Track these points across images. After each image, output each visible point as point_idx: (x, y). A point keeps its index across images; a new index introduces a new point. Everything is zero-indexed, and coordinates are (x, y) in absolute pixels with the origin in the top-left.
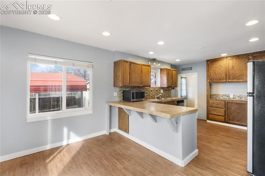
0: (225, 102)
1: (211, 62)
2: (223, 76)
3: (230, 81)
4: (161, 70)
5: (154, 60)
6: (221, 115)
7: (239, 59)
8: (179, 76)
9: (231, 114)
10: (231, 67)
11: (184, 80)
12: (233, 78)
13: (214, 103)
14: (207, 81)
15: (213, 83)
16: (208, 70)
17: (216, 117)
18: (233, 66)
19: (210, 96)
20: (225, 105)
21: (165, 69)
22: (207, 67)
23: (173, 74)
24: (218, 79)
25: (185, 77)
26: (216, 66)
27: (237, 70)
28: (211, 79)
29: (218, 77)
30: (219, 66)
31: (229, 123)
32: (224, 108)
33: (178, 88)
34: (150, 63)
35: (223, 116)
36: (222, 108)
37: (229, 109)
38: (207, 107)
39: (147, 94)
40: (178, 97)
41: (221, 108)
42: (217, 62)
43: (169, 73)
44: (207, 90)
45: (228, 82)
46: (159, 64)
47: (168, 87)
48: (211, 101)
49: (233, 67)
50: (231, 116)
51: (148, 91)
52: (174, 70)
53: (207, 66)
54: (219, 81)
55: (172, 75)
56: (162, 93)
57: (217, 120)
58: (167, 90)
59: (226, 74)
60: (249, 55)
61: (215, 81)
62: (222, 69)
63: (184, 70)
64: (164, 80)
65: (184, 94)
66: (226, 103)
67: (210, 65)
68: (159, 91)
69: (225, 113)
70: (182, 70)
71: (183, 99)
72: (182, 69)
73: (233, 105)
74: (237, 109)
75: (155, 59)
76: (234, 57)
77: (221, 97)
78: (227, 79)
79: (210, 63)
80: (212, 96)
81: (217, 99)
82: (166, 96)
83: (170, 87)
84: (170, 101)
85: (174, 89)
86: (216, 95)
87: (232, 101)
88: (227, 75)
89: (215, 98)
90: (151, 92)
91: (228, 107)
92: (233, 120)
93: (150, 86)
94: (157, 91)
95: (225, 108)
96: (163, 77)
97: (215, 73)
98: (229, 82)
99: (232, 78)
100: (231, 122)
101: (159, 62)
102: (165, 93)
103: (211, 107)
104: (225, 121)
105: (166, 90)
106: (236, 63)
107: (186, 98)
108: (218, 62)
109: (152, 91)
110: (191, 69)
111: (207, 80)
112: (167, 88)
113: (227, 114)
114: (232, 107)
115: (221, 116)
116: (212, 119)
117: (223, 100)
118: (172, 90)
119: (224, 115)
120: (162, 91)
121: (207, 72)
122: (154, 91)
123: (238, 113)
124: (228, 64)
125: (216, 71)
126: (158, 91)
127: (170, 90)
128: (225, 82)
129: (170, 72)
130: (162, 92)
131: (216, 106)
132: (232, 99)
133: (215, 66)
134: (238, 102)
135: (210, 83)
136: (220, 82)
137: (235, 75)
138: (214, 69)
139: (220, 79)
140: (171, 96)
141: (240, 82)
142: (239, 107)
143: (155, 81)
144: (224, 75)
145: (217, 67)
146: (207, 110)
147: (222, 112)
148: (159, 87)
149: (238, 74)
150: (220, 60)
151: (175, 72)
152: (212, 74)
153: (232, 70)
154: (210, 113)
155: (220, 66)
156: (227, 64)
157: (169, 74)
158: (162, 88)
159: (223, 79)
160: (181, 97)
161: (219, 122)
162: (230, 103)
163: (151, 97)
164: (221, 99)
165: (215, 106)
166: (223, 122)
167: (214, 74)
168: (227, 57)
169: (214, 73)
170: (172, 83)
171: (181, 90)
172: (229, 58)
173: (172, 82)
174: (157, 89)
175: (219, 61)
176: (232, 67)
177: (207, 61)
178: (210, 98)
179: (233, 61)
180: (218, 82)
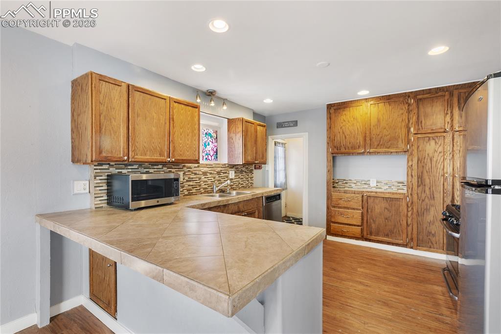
0: (363, 196)
1: (335, 109)
2: (358, 141)
3: (372, 150)
4: (230, 122)
5: (210, 94)
6: (355, 223)
7: (390, 105)
8: (270, 138)
9: (374, 221)
10: (374, 121)
11: (280, 149)
12: (378, 145)
13: (341, 199)
14: (328, 152)
15: (340, 155)
16: (330, 128)
17: (346, 229)
18: (378, 118)
19: (333, 184)
20: (362, 201)
21: (238, 119)
22: (329, 120)
23: (258, 132)
24: (350, 146)
25: (282, 144)
26: (345, 119)
27: (385, 128)
28: (335, 147)
29: (350, 143)
30: (352, 119)
31: (370, 240)
32: (359, 210)
33: (269, 167)
34: (199, 100)
35: (358, 226)
36: (357, 209)
37: (369, 210)
38: (328, 208)
39: (191, 183)
40: (268, 187)
41: (354, 209)
42: (348, 109)
43: (249, 130)
44: (329, 171)
45: (368, 154)
46: (225, 108)
47: (247, 164)
48: (335, 195)
49: (379, 121)
50: (373, 225)
51: (196, 174)
52: (260, 125)
53: (327, 119)
54: (351, 151)
55: (256, 136)
56: (231, 179)
57: (347, 234)
58: (245, 172)
59: (365, 136)
60: (409, 97)
61: (343, 150)
62: (358, 124)
63: (280, 125)
64: (237, 146)
65: (281, 179)
66: (365, 198)
67: (333, 116)
68: (224, 173)
69: (362, 219)
70: (277, 128)
71: (279, 192)
72: (277, 124)
73: (377, 201)
74: (386, 210)
75: (215, 91)
76: (380, 99)
77: (353, 185)
78: (368, 146)
79: (335, 113)
80: (337, 183)
81: (346, 189)
82: (242, 184)
83: (251, 164)
84: (251, 198)
85: (260, 168)
86: (344, 182)
87: (376, 192)
88: (368, 139)
89: (341, 186)
90: (203, 177)
91: (369, 207)
92: (377, 234)
93: (197, 162)
94: (219, 173)
95: (363, 208)
96: (234, 139)
97: (343, 133)
98: (370, 153)
99: (376, 144)
100: (373, 237)
101: (224, 101)
102: (239, 178)
103: (334, 207)
104: (363, 237)
105: (242, 172)
106: (384, 114)
107: (285, 187)
108: (350, 110)
109: (205, 173)
110: (295, 123)
111: (328, 149)
112: (244, 165)
113: (365, 221)
114: (376, 206)
115: (355, 225)
116: (337, 233)
117: (359, 193)
118: (255, 171)
119: (359, 224)
120: (232, 174)
121: (327, 130)
122: (211, 173)
123: (387, 219)
124: (369, 115)
125: (345, 128)
126: (222, 175)
127: (251, 171)
128: (363, 154)
129: (251, 128)
130: (233, 177)
131: (346, 206)
132: (374, 190)
133: (343, 117)
134: (387, 196)
135: (334, 155)
136: (353, 153)
137: (382, 137)
138: (342, 125)
139: (353, 147)
140: (254, 185)
141: (392, 152)
142: (389, 205)
143: (215, 149)
144: (360, 139)
145: (349, 122)
146: (328, 213)
147: (355, 217)
148: (225, 164)
149: (388, 137)
150: (354, 105)
151: (261, 128)
152: (338, 136)
153: (376, 127)
154: (333, 220)
155: (354, 119)
156: (367, 114)
157: (249, 133)
158: (232, 166)
159: (359, 147)
160: (275, 186)
161: (351, 239)
162: (372, 199)
163: (204, 189)
164: (353, 190)
165: (343, 206)
166: (357, 238)
167: (341, 136)
168: (366, 99)
169: (341, 133)
170: (254, 155)
171: (275, 171)
172: (372, 102)
173: (256, 153)
174: (219, 169)
175: (351, 108)
176: (376, 120)
177: (327, 108)
178: (334, 187)
179: (378, 108)
180: (349, 154)
